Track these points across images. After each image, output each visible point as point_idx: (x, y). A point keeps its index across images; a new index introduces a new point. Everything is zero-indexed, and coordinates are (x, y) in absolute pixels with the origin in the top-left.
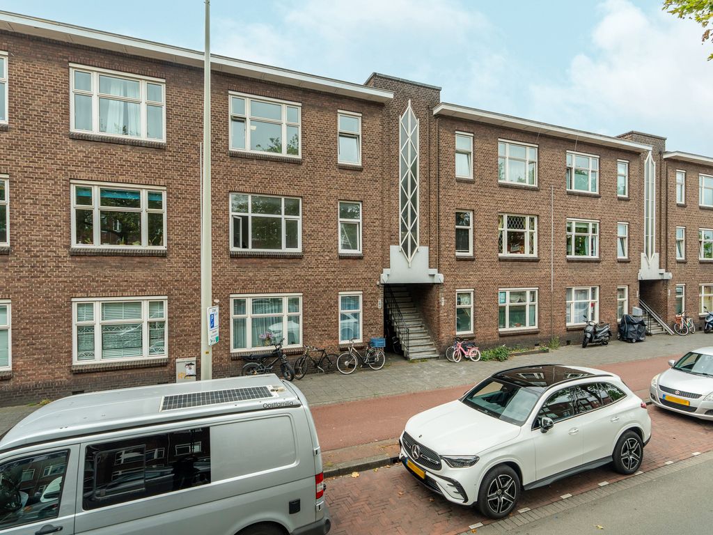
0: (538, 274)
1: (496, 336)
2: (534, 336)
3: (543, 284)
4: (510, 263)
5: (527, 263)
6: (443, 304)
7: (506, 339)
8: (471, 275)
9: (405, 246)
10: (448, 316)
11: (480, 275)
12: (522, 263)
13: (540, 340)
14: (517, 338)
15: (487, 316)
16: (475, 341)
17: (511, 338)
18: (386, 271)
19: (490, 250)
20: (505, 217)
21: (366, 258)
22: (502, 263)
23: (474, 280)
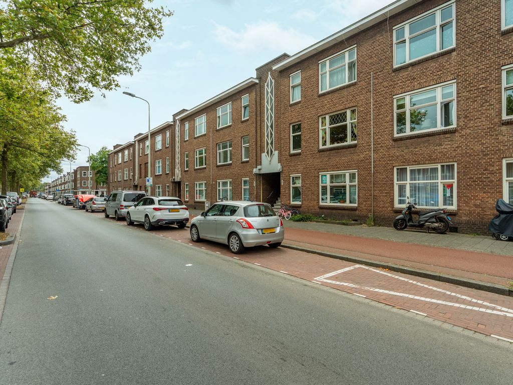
0: (356, 157)
1: (316, 207)
2: (352, 212)
3: (363, 166)
4: (328, 152)
5: (344, 150)
6: (282, 184)
7: (325, 211)
8: (299, 165)
9: (268, 153)
10: (285, 191)
11: (304, 164)
12: (339, 151)
13: (359, 216)
14: (334, 211)
15: (310, 193)
16: (301, 209)
17: (329, 211)
18: (259, 167)
19: (313, 145)
20: (327, 117)
21: (250, 162)
22: (321, 153)
23: (300, 168)
